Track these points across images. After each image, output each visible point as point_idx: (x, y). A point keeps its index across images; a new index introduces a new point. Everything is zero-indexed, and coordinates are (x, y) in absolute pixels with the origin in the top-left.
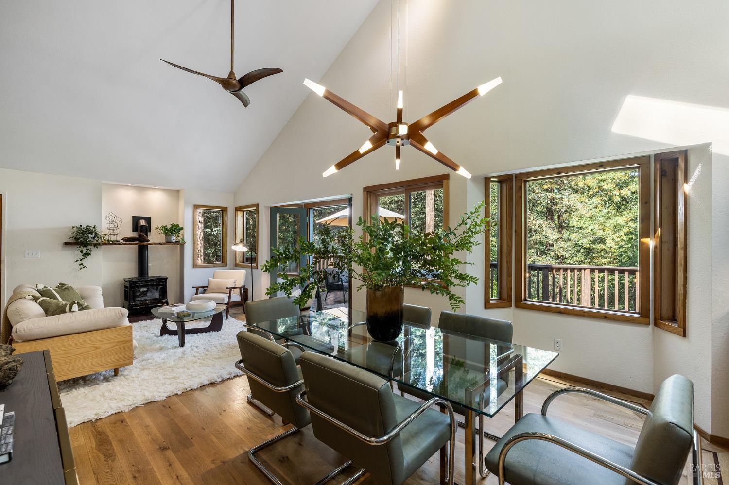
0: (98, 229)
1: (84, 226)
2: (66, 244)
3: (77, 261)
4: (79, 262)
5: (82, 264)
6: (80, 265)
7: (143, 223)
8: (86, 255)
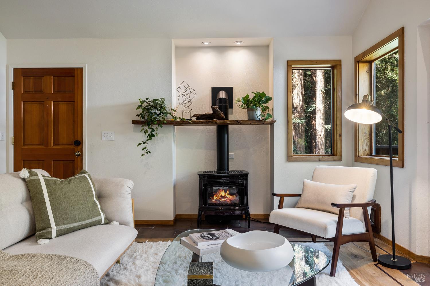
0: (166, 104)
1: (151, 99)
2: (134, 122)
3: (140, 144)
4: (143, 146)
5: (145, 148)
6: (143, 149)
7: (222, 95)
8: (151, 136)
